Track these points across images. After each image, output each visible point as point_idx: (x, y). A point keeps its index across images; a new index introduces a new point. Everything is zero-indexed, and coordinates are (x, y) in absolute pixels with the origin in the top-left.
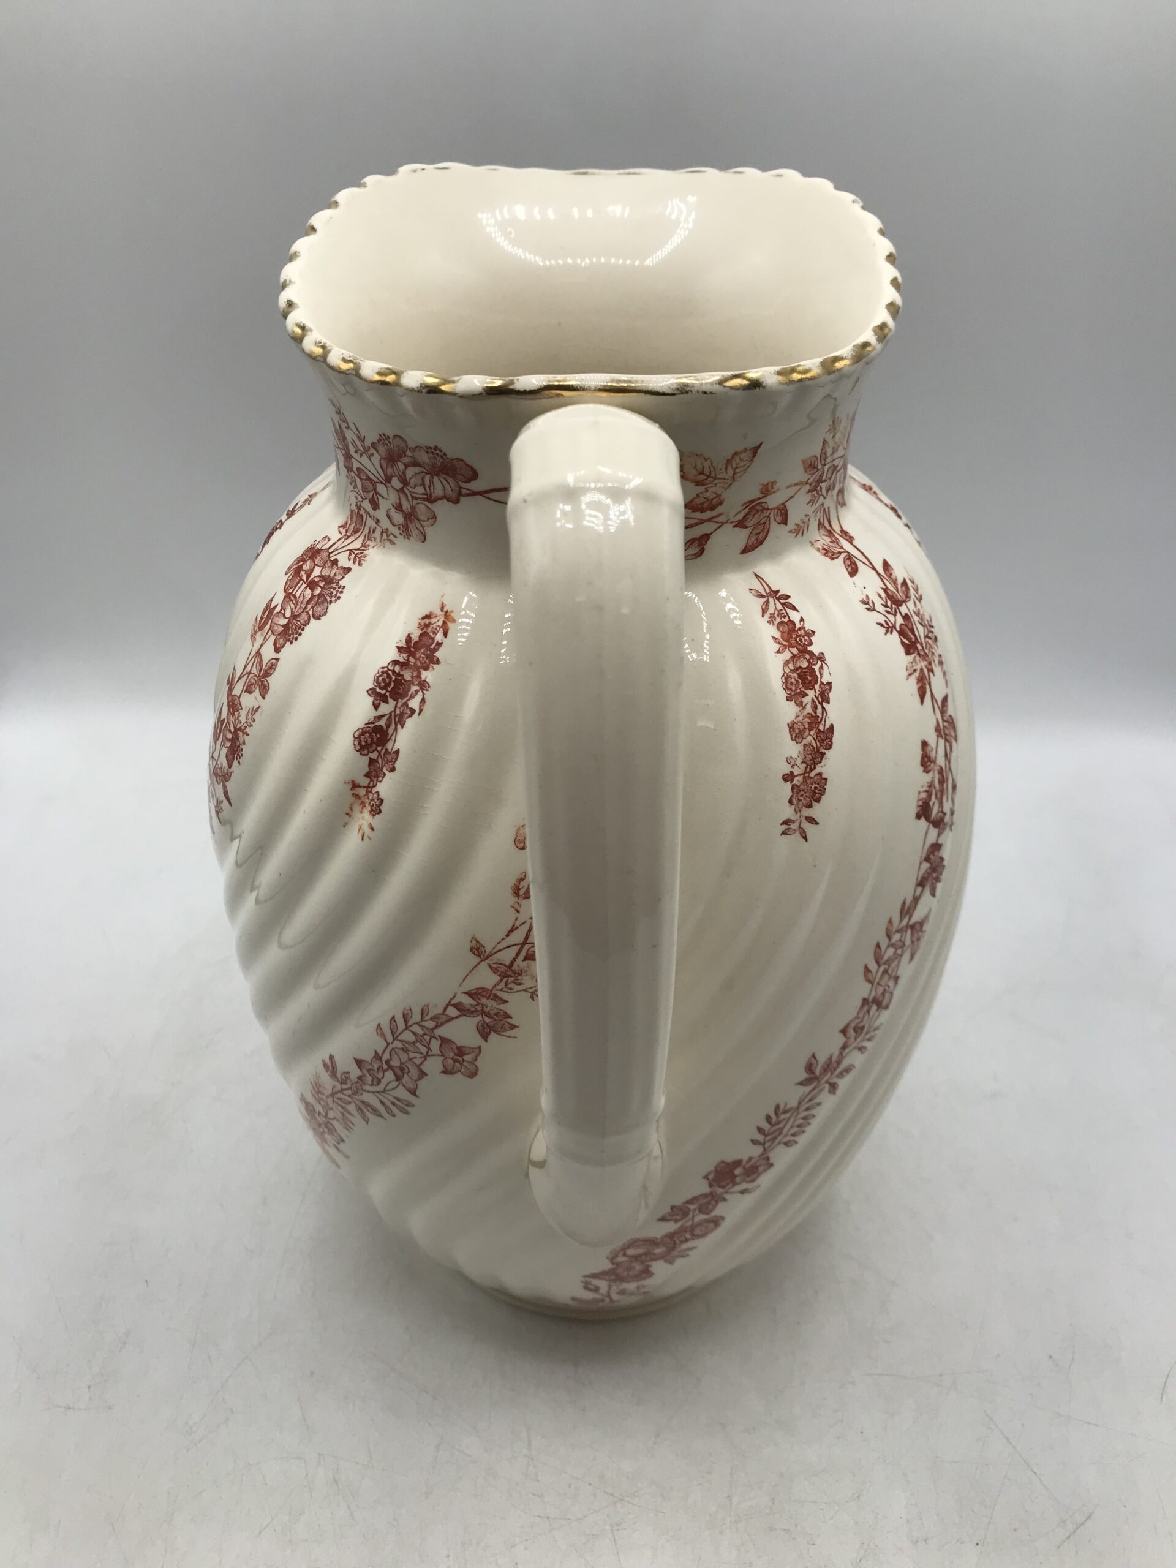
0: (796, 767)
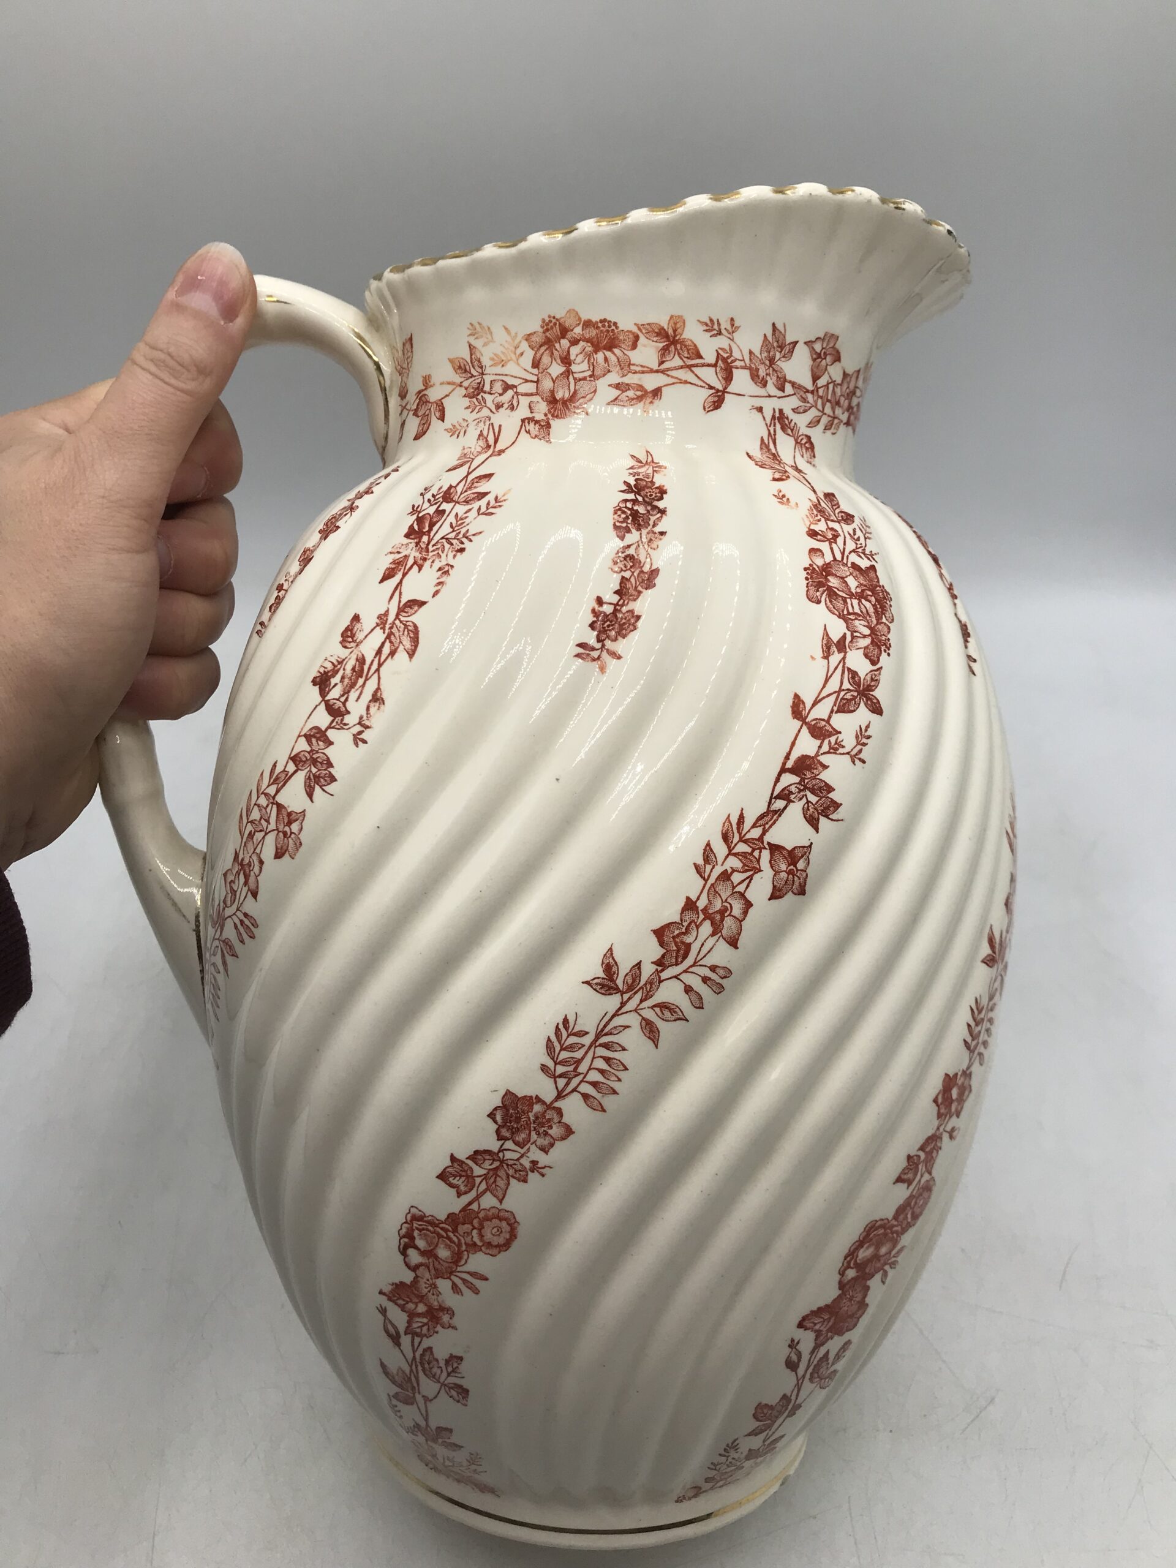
0: (287, 581)
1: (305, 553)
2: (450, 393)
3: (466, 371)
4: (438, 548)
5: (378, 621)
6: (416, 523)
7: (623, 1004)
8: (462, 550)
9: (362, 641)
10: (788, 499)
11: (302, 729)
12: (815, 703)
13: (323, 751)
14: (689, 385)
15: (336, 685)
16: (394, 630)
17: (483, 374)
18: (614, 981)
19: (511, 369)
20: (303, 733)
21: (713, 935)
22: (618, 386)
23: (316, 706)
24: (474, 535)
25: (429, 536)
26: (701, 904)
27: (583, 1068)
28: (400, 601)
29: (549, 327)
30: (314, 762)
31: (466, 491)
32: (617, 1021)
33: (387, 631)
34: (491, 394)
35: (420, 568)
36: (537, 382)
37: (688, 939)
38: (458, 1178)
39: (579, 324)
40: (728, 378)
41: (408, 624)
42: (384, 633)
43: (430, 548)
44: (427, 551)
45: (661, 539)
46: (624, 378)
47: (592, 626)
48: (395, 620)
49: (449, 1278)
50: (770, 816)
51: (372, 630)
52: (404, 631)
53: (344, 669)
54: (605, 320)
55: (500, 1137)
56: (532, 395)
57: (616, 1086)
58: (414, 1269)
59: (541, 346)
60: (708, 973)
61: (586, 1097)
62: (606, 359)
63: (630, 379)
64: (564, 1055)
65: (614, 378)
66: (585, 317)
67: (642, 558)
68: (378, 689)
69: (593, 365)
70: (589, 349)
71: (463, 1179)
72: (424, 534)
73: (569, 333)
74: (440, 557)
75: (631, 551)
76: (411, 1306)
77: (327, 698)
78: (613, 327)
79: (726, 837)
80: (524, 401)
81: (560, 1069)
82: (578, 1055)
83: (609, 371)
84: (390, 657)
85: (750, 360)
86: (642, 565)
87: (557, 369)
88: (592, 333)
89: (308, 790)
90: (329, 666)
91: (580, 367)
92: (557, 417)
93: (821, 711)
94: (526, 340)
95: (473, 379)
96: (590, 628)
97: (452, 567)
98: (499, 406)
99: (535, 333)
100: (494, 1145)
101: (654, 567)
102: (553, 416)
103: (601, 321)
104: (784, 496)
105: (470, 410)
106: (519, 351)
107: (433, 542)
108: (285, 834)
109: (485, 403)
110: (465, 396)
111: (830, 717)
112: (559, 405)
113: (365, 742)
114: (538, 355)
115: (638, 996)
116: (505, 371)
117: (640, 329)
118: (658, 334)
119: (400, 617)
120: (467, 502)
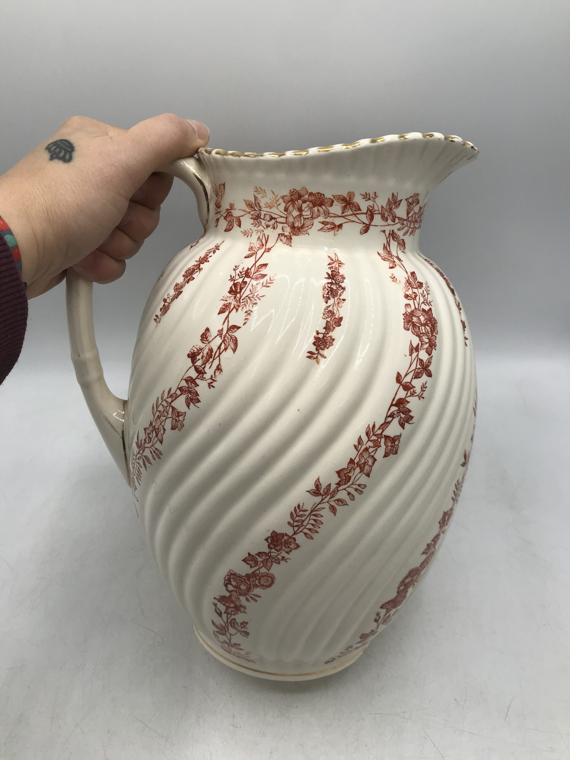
0: (169, 299)
1: (177, 286)
2: (244, 215)
3: (252, 207)
4: (245, 301)
5: (218, 333)
6: (233, 286)
7: (322, 500)
8: (256, 304)
9: (211, 341)
10: (396, 279)
11: (183, 376)
12: (406, 375)
13: (193, 388)
14: (354, 223)
15: (199, 359)
16: (226, 338)
17: (260, 210)
18: (319, 491)
19: (274, 210)
20: (184, 378)
21: (360, 473)
22: (323, 223)
23: (190, 368)
24: (261, 297)
25: (240, 295)
26: (356, 461)
27: (305, 523)
28: (228, 325)
29: (293, 194)
30: (190, 392)
31: (256, 273)
32: (320, 506)
33: (222, 338)
34: (264, 220)
35: (237, 310)
36: (286, 218)
37: (350, 475)
38: (251, 561)
39: (307, 194)
40: (372, 219)
41: (232, 336)
42: (221, 339)
43: (241, 301)
44: (240, 302)
45: (343, 303)
46: (326, 219)
47: (314, 344)
48: (226, 334)
49: (245, 596)
50: (386, 424)
51: (216, 337)
52: (231, 340)
53: (203, 353)
54: (319, 193)
55: (269, 547)
56: (283, 223)
57: (318, 530)
58: (230, 592)
59: (289, 202)
60: (357, 487)
61: (305, 534)
62: (318, 210)
63: (329, 220)
64: (297, 518)
65: (321, 219)
66: (309, 191)
67: (335, 312)
68: (219, 364)
69: (312, 213)
70: (311, 205)
71: (253, 562)
72: (238, 293)
73: (302, 197)
74: (246, 306)
75: (330, 308)
76: (228, 604)
77: (195, 365)
78: (322, 196)
79: (367, 434)
80: (280, 226)
81: (296, 524)
82: (303, 518)
83: (319, 216)
84: (225, 351)
85: (382, 210)
86: (335, 315)
87: (295, 213)
88: (313, 198)
89: (187, 403)
90: (196, 350)
91: (306, 213)
92: (295, 235)
93: (408, 379)
94: (282, 198)
95: (255, 211)
96: (313, 345)
97: (252, 311)
98: (268, 226)
99: (286, 196)
100: (267, 550)
101: (340, 316)
102: (293, 234)
103: (317, 193)
104: (394, 277)
105: (254, 225)
106: (278, 203)
107: (242, 298)
108: (176, 420)
109: (261, 223)
110: (251, 218)
111: (411, 381)
112: (296, 230)
113: (213, 387)
114: (287, 206)
115: (329, 497)
116: (271, 210)
117: (334, 198)
118: (342, 200)
119: (229, 333)
120: (257, 279)
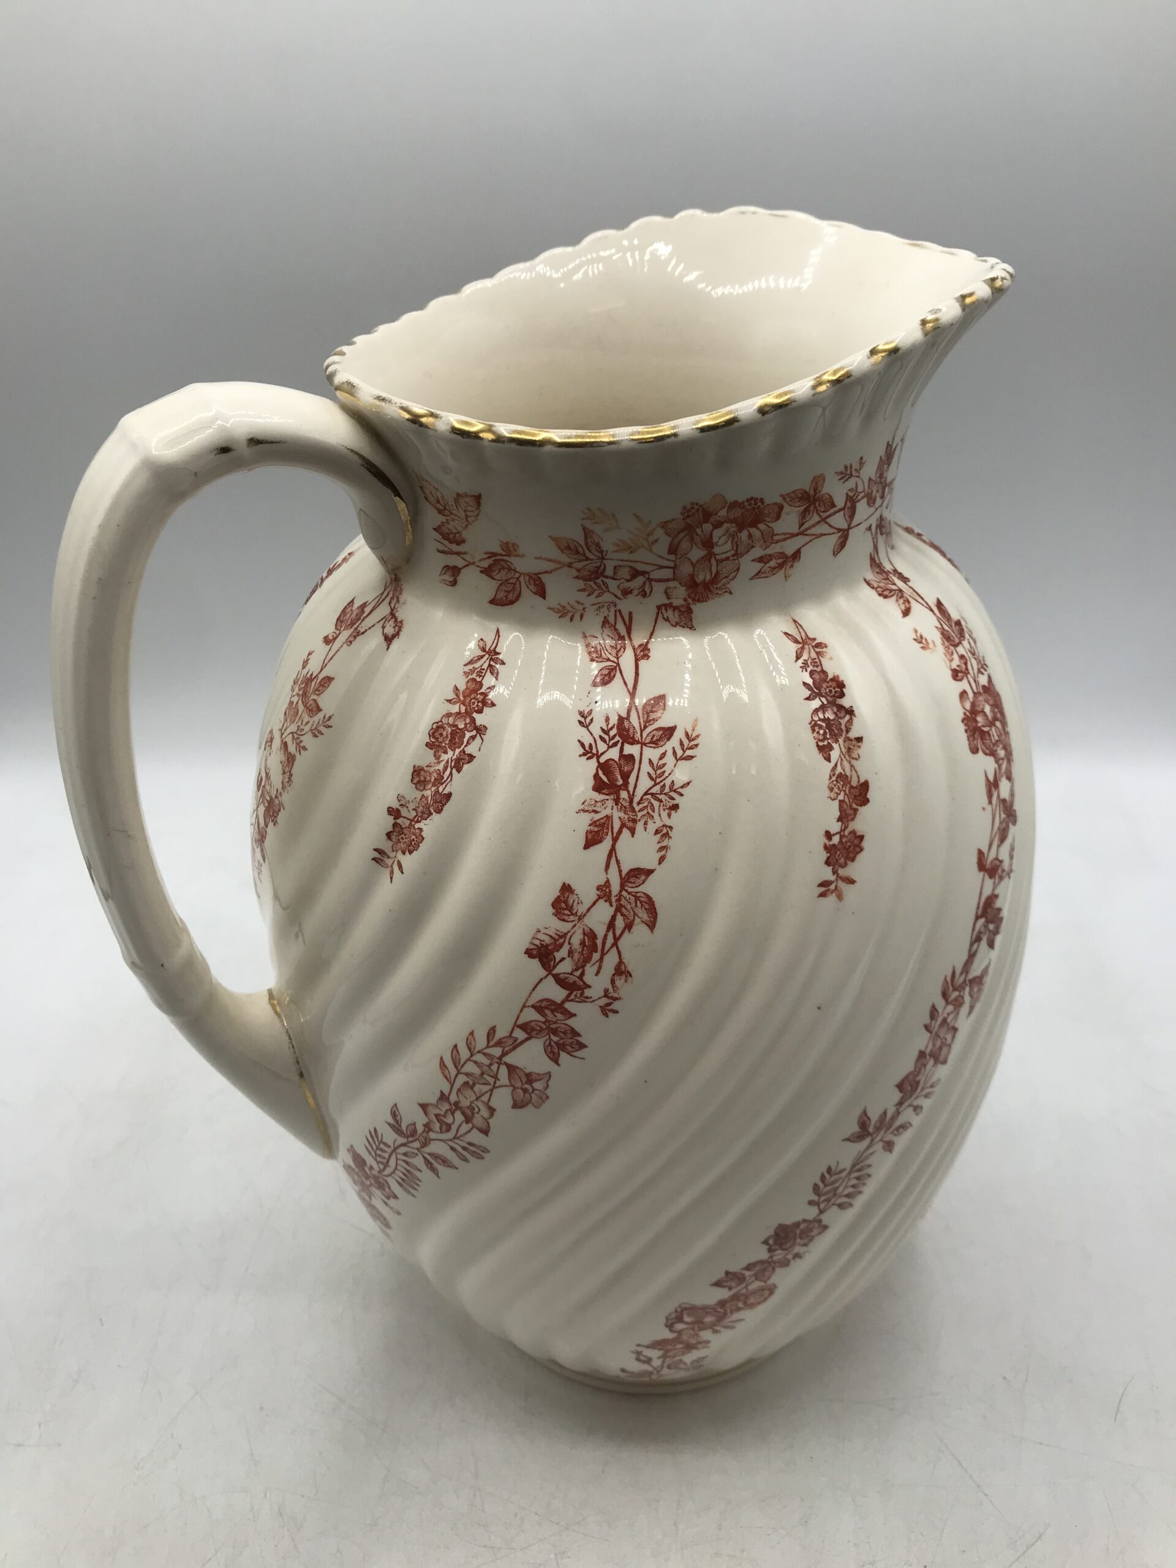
0: (405, 808)
1: (419, 775)
2: (551, 570)
3: (577, 552)
4: (647, 806)
5: (599, 893)
6: (601, 773)
7: (872, 1141)
8: (675, 807)
9: (585, 915)
10: (926, 639)
11: (527, 1000)
12: (990, 847)
13: (563, 1022)
14: (824, 537)
15: (563, 959)
16: (623, 902)
17: (603, 558)
18: (866, 1130)
19: (641, 555)
20: (532, 1001)
21: (934, 1065)
22: (760, 560)
23: (541, 980)
24: (682, 787)
25: (628, 792)
26: (928, 1050)
27: (840, 1190)
28: (620, 871)
29: (691, 513)
30: (555, 1032)
31: (645, 727)
32: (867, 1153)
33: (614, 904)
34: (616, 579)
35: (633, 832)
36: (674, 568)
37: (918, 1079)
38: (730, 1281)
39: (724, 507)
40: (852, 514)
41: (638, 895)
42: (611, 906)
43: (637, 808)
44: (633, 810)
45: (859, 747)
46: (768, 549)
47: (828, 863)
48: (621, 891)
49: (712, 1328)
50: (970, 959)
51: (594, 903)
52: (636, 903)
53: (569, 943)
54: (752, 498)
55: (770, 1251)
56: (668, 580)
57: (862, 1189)
58: (679, 1331)
59: (679, 533)
60: (929, 1090)
61: (840, 1205)
62: (750, 536)
63: (774, 549)
64: (826, 1189)
65: (757, 552)
66: (730, 499)
67: (848, 773)
68: (621, 962)
69: (737, 545)
70: (733, 528)
71: (735, 1281)
72: (619, 788)
73: (713, 517)
74: (653, 817)
75: (839, 770)
76: (669, 1347)
77: (554, 972)
78: (759, 504)
79: (944, 994)
80: (659, 588)
81: (823, 1198)
82: (837, 1184)
83: (752, 547)
84: (627, 931)
85: (869, 486)
86: (849, 779)
87: (697, 554)
88: (737, 513)
89: (551, 1056)
90: (548, 940)
91: (723, 548)
92: (699, 601)
93: (993, 852)
94: (663, 527)
95: (589, 562)
96: (826, 866)
97: (671, 828)
98: (626, 593)
99: (673, 520)
100: (765, 1257)
101: (862, 780)
102: (694, 600)
103: (748, 500)
104: (921, 637)
105: (587, 593)
106: (652, 538)
107: (636, 799)
108: (525, 1091)
109: (608, 588)
110: (577, 577)
111: (997, 853)
112: (700, 589)
113: (615, 1012)
114: (676, 541)
115: (883, 1130)
116: (632, 557)
117: (784, 499)
118: (800, 499)
119: (626, 888)
120: (655, 743)
